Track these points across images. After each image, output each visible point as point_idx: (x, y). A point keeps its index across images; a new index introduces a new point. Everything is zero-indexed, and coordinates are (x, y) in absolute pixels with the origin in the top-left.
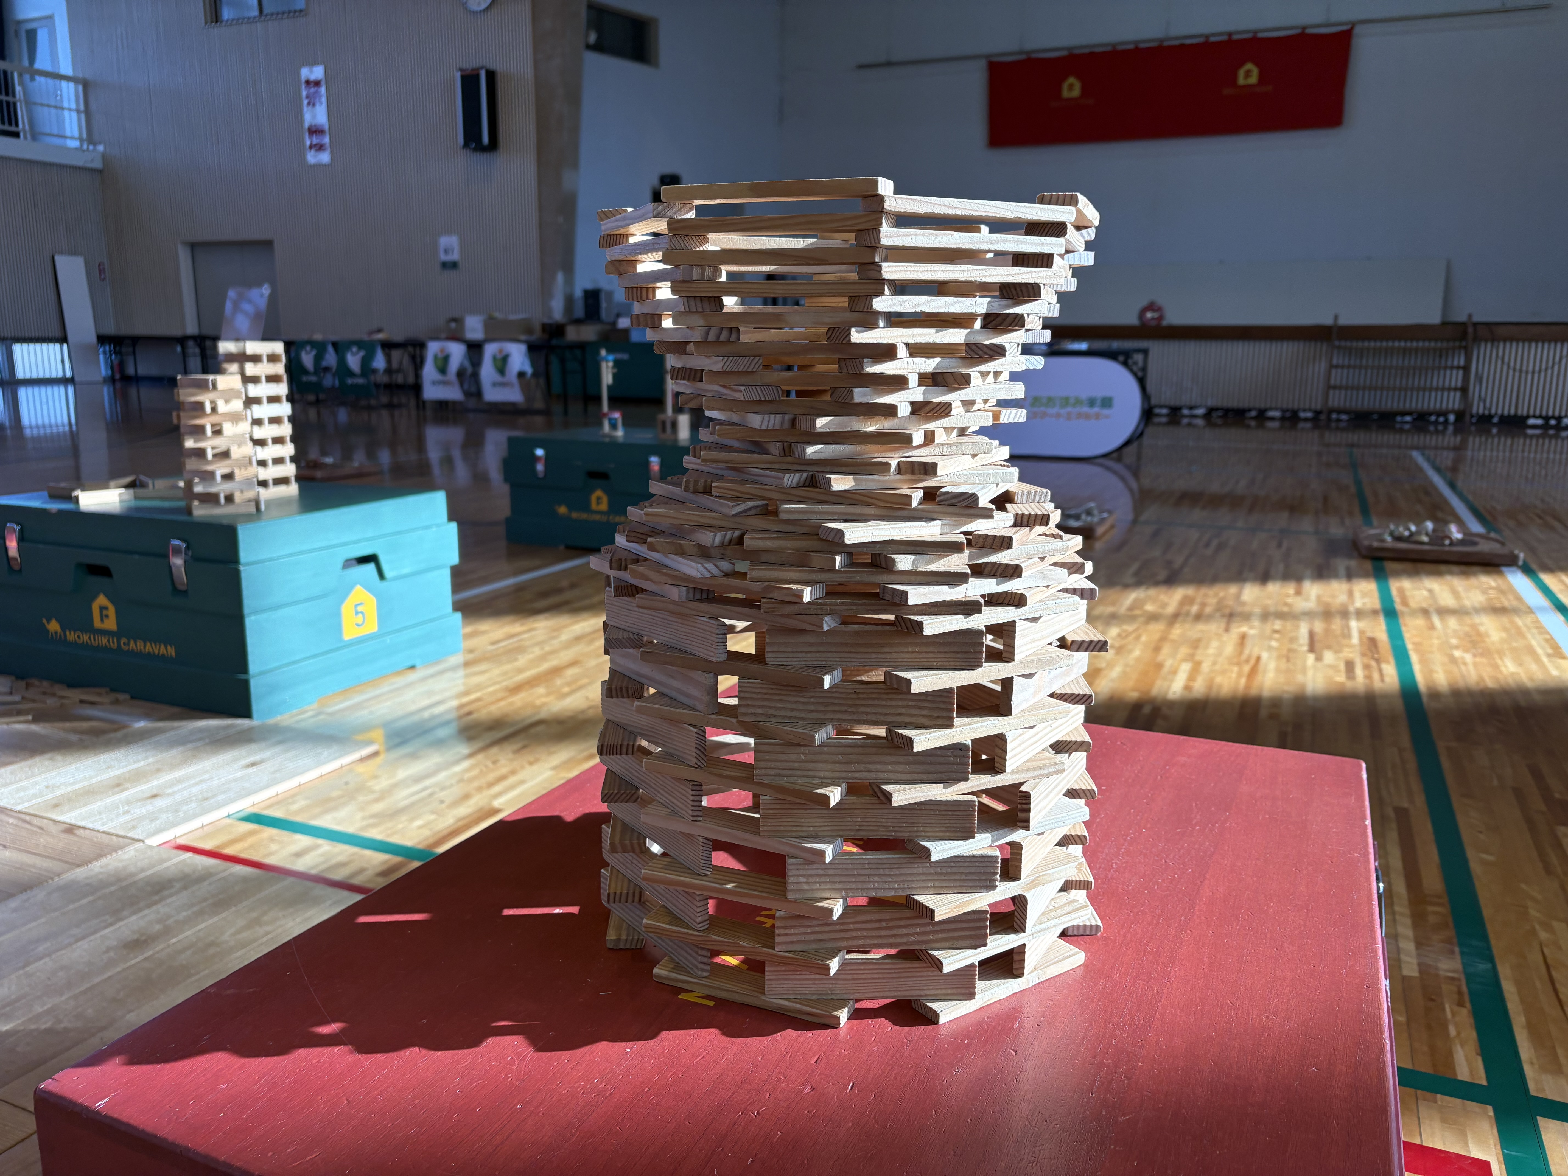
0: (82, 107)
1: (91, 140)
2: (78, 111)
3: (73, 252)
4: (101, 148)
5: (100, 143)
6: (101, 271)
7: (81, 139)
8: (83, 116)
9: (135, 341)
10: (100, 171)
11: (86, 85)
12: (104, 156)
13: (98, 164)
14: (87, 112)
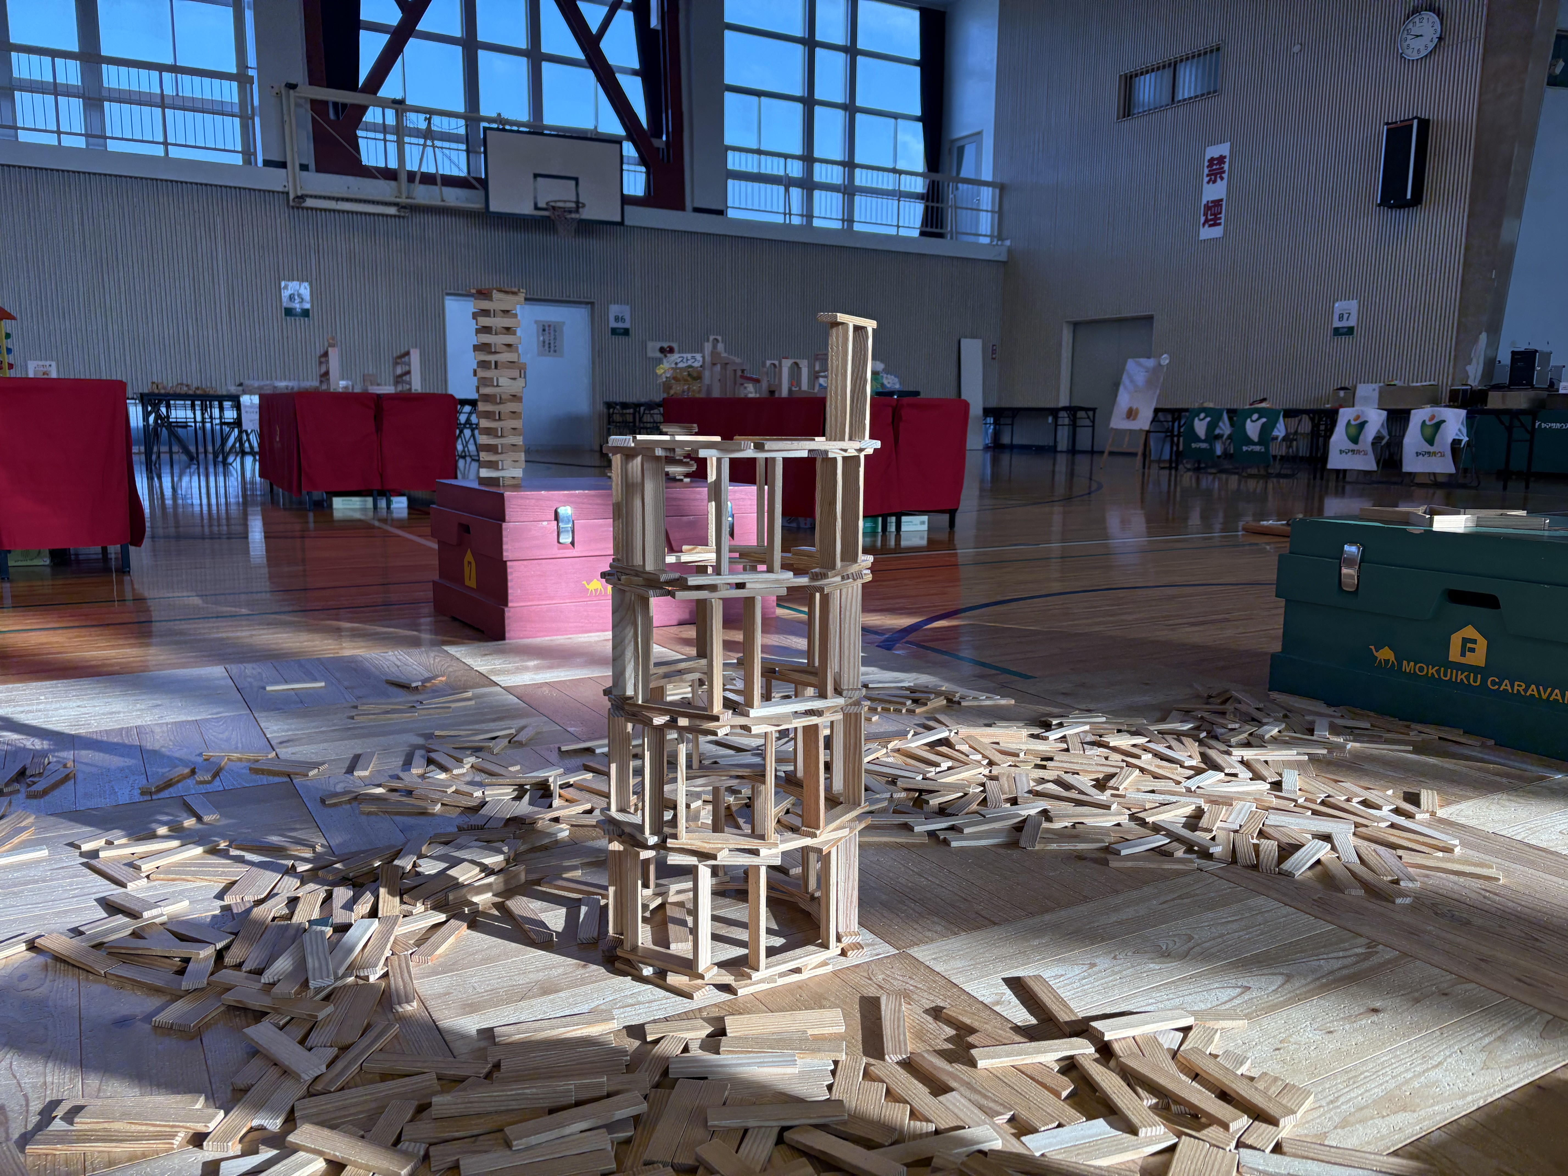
0: (997, 209)
1: (1000, 237)
2: (992, 212)
3: (973, 337)
4: (1008, 243)
5: (1007, 239)
6: (994, 352)
7: (992, 236)
8: (996, 216)
9: (1015, 413)
10: (1004, 263)
11: (1002, 188)
12: (1010, 251)
13: (1003, 258)
14: (1000, 213)
